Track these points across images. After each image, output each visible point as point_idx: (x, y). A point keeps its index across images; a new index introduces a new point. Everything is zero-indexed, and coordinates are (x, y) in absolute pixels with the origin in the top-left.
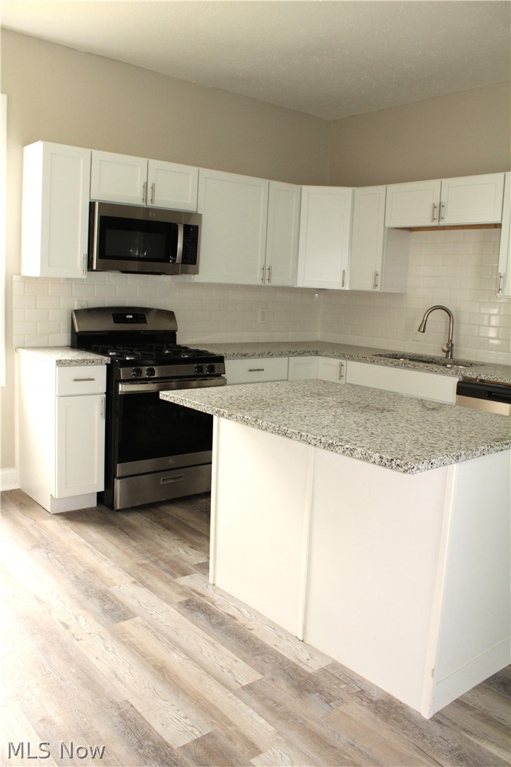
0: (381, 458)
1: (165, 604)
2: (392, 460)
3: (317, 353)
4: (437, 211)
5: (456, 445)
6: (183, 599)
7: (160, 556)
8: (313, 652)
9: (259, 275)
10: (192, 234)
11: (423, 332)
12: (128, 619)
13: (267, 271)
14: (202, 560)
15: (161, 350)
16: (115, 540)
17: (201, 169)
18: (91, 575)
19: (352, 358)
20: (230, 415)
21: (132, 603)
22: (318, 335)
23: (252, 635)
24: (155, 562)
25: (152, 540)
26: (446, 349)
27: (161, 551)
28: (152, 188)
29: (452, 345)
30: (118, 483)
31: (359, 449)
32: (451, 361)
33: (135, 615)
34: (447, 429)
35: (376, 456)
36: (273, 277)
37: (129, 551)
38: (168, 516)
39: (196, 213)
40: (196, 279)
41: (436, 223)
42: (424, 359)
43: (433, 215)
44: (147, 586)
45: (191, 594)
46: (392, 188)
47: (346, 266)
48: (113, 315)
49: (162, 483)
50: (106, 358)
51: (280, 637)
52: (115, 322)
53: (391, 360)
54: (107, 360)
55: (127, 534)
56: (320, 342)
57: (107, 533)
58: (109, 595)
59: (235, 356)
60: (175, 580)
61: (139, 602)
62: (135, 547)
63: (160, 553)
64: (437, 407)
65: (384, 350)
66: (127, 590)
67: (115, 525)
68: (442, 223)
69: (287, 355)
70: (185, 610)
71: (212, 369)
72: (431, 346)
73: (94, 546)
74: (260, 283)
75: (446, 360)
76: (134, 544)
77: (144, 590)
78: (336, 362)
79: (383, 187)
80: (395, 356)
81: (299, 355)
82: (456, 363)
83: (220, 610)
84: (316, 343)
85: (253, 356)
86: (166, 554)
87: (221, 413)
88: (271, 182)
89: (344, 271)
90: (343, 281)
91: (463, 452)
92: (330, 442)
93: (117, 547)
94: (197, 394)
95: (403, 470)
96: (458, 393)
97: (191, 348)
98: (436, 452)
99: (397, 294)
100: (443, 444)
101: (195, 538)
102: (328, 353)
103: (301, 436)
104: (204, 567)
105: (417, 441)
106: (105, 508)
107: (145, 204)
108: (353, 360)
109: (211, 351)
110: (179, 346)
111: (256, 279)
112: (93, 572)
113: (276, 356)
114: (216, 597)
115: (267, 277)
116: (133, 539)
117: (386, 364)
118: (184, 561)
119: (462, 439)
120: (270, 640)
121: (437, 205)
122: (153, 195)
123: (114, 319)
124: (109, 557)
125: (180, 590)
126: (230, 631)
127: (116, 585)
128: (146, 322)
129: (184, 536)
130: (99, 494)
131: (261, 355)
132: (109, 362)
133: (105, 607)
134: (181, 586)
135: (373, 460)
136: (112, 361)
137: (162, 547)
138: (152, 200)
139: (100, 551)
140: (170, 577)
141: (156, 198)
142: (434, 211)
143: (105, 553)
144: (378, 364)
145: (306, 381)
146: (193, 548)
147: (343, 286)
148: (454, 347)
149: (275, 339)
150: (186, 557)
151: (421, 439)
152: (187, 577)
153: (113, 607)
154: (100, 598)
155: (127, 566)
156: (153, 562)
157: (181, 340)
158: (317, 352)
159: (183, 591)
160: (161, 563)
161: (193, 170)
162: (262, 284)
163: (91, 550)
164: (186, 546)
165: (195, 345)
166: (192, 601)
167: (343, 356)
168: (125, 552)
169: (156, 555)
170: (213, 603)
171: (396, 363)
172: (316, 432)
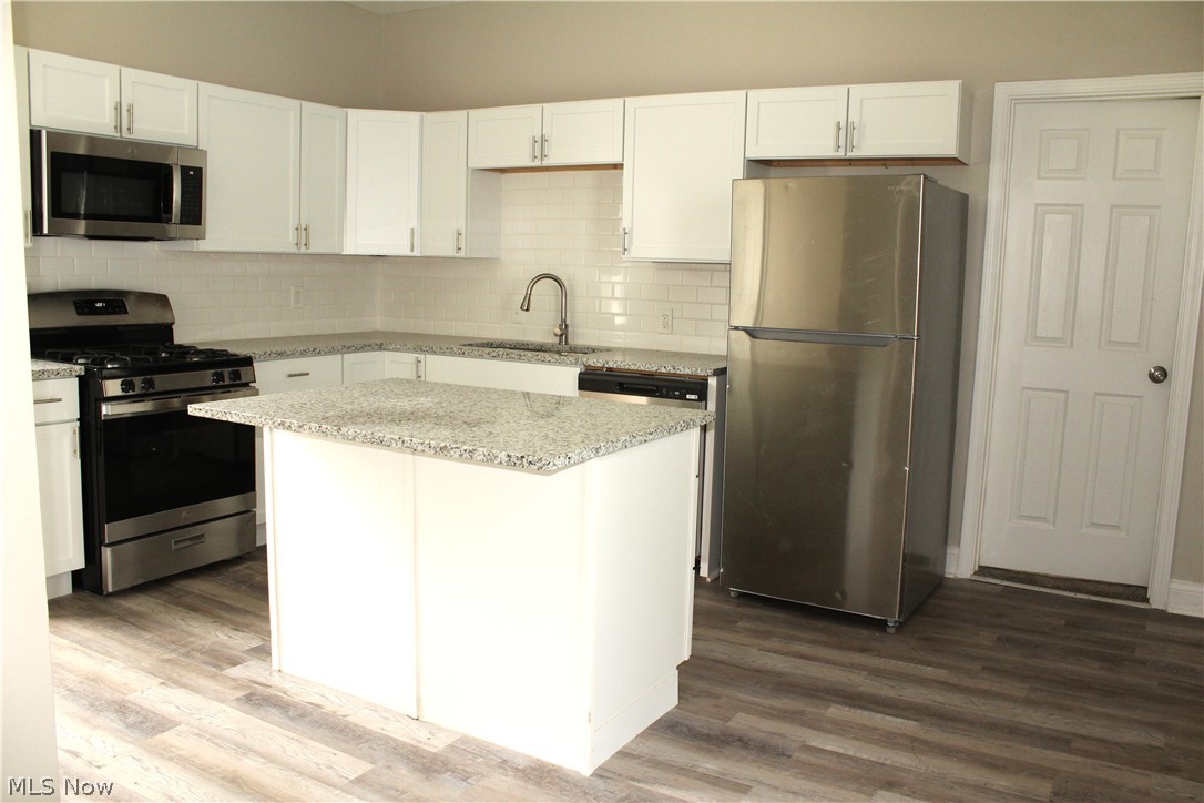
0: (509, 456)
1: (217, 704)
2: (523, 457)
3: (381, 348)
4: (538, 146)
5: (593, 438)
6: (241, 694)
7: (193, 646)
8: (434, 730)
9: (292, 238)
10: (194, 180)
11: (527, 310)
12: (168, 729)
13: (304, 232)
14: (256, 643)
15: (155, 353)
16: (117, 635)
17: (202, 84)
18: (93, 684)
19: (432, 351)
20: (300, 427)
21: (168, 710)
22: (379, 322)
23: (349, 723)
24: (187, 655)
25: (174, 627)
26: (559, 332)
27: (191, 639)
28: (129, 110)
29: (566, 326)
30: (107, 554)
31: (480, 449)
32: (567, 347)
33: (176, 724)
34: (578, 423)
35: (503, 455)
36: (312, 241)
37: (144, 646)
38: (188, 593)
39: (197, 148)
40: (202, 245)
41: (537, 163)
42: (530, 347)
43: (534, 151)
44: (184, 686)
45: (249, 687)
46: (475, 114)
47: (414, 224)
48: (75, 303)
49: (173, 547)
50: (77, 367)
51: (387, 719)
52: (79, 314)
53: (487, 350)
54: (79, 369)
55: (131, 623)
56: (379, 331)
57: (100, 627)
58: (129, 705)
59: (268, 356)
60: (223, 673)
61: (178, 707)
62: (150, 640)
63: (191, 643)
64: (560, 401)
65: (474, 338)
66: (152, 694)
67: (110, 614)
68: (546, 163)
69: (339, 352)
70: (247, 707)
71: (237, 375)
72: (539, 328)
73: (87, 647)
74: (293, 249)
75: (560, 347)
76: (148, 636)
77: (182, 691)
78: (411, 357)
79: (463, 113)
80: (490, 345)
81: (357, 350)
82: (574, 350)
83: (297, 699)
84: (374, 333)
85: (292, 355)
86: (199, 642)
87: (286, 425)
88: (305, 103)
89: (413, 230)
90: (412, 244)
91: (602, 444)
92: (442, 445)
93: (122, 642)
94: (242, 404)
95: (536, 467)
96: (579, 389)
97: (200, 348)
98: (572, 446)
99: (487, 259)
100: (578, 438)
101: (237, 618)
102: (398, 346)
103: (403, 442)
104: (263, 652)
105: (546, 436)
106: (86, 594)
107: (118, 135)
108: (435, 353)
109: (232, 350)
110: (180, 346)
111: (286, 243)
112: (95, 680)
113: (326, 353)
114: (286, 686)
115: (303, 242)
116: (144, 630)
117: (481, 356)
118: (229, 647)
119: (599, 431)
120: (374, 724)
121: (538, 138)
122: (131, 121)
123: (77, 308)
124: (113, 658)
125: (234, 684)
126: (317, 722)
127: (136, 691)
128: (127, 313)
129: (220, 617)
130: (76, 575)
131: (304, 354)
132: (83, 373)
133: (129, 721)
134: (234, 679)
135: (499, 460)
136: (87, 371)
137: (191, 635)
138: (129, 129)
139: (96, 651)
140: (214, 670)
141: (136, 126)
142: (534, 147)
143: (107, 653)
144: (469, 356)
145: (384, 382)
146: (237, 630)
147: (412, 250)
148: (569, 329)
149: (316, 331)
150: (230, 642)
151: (551, 434)
152: (239, 667)
153: (140, 718)
154: (117, 711)
155: (145, 664)
156: (183, 655)
157: (181, 337)
158: (381, 345)
159: (237, 684)
160: (198, 655)
161: (189, 85)
162: (297, 251)
163: (83, 652)
164: (227, 629)
165: (207, 343)
166: (255, 694)
167: (419, 349)
168: (137, 648)
169: (184, 646)
170: (285, 693)
171: (495, 354)
172: (422, 436)
